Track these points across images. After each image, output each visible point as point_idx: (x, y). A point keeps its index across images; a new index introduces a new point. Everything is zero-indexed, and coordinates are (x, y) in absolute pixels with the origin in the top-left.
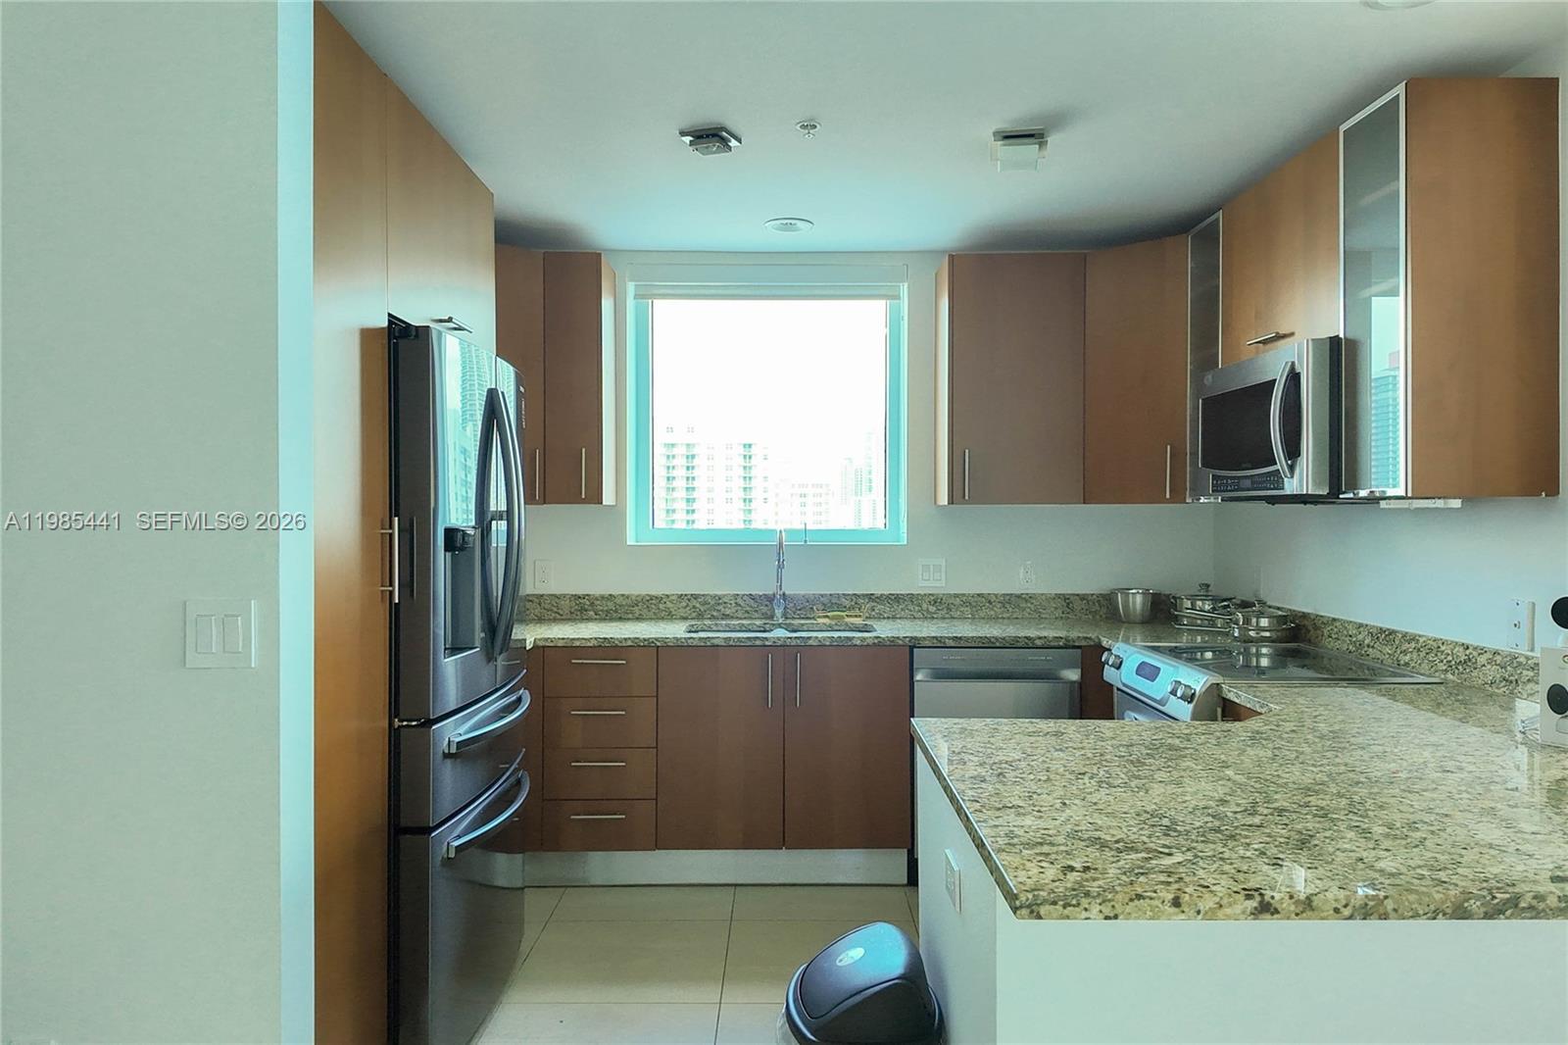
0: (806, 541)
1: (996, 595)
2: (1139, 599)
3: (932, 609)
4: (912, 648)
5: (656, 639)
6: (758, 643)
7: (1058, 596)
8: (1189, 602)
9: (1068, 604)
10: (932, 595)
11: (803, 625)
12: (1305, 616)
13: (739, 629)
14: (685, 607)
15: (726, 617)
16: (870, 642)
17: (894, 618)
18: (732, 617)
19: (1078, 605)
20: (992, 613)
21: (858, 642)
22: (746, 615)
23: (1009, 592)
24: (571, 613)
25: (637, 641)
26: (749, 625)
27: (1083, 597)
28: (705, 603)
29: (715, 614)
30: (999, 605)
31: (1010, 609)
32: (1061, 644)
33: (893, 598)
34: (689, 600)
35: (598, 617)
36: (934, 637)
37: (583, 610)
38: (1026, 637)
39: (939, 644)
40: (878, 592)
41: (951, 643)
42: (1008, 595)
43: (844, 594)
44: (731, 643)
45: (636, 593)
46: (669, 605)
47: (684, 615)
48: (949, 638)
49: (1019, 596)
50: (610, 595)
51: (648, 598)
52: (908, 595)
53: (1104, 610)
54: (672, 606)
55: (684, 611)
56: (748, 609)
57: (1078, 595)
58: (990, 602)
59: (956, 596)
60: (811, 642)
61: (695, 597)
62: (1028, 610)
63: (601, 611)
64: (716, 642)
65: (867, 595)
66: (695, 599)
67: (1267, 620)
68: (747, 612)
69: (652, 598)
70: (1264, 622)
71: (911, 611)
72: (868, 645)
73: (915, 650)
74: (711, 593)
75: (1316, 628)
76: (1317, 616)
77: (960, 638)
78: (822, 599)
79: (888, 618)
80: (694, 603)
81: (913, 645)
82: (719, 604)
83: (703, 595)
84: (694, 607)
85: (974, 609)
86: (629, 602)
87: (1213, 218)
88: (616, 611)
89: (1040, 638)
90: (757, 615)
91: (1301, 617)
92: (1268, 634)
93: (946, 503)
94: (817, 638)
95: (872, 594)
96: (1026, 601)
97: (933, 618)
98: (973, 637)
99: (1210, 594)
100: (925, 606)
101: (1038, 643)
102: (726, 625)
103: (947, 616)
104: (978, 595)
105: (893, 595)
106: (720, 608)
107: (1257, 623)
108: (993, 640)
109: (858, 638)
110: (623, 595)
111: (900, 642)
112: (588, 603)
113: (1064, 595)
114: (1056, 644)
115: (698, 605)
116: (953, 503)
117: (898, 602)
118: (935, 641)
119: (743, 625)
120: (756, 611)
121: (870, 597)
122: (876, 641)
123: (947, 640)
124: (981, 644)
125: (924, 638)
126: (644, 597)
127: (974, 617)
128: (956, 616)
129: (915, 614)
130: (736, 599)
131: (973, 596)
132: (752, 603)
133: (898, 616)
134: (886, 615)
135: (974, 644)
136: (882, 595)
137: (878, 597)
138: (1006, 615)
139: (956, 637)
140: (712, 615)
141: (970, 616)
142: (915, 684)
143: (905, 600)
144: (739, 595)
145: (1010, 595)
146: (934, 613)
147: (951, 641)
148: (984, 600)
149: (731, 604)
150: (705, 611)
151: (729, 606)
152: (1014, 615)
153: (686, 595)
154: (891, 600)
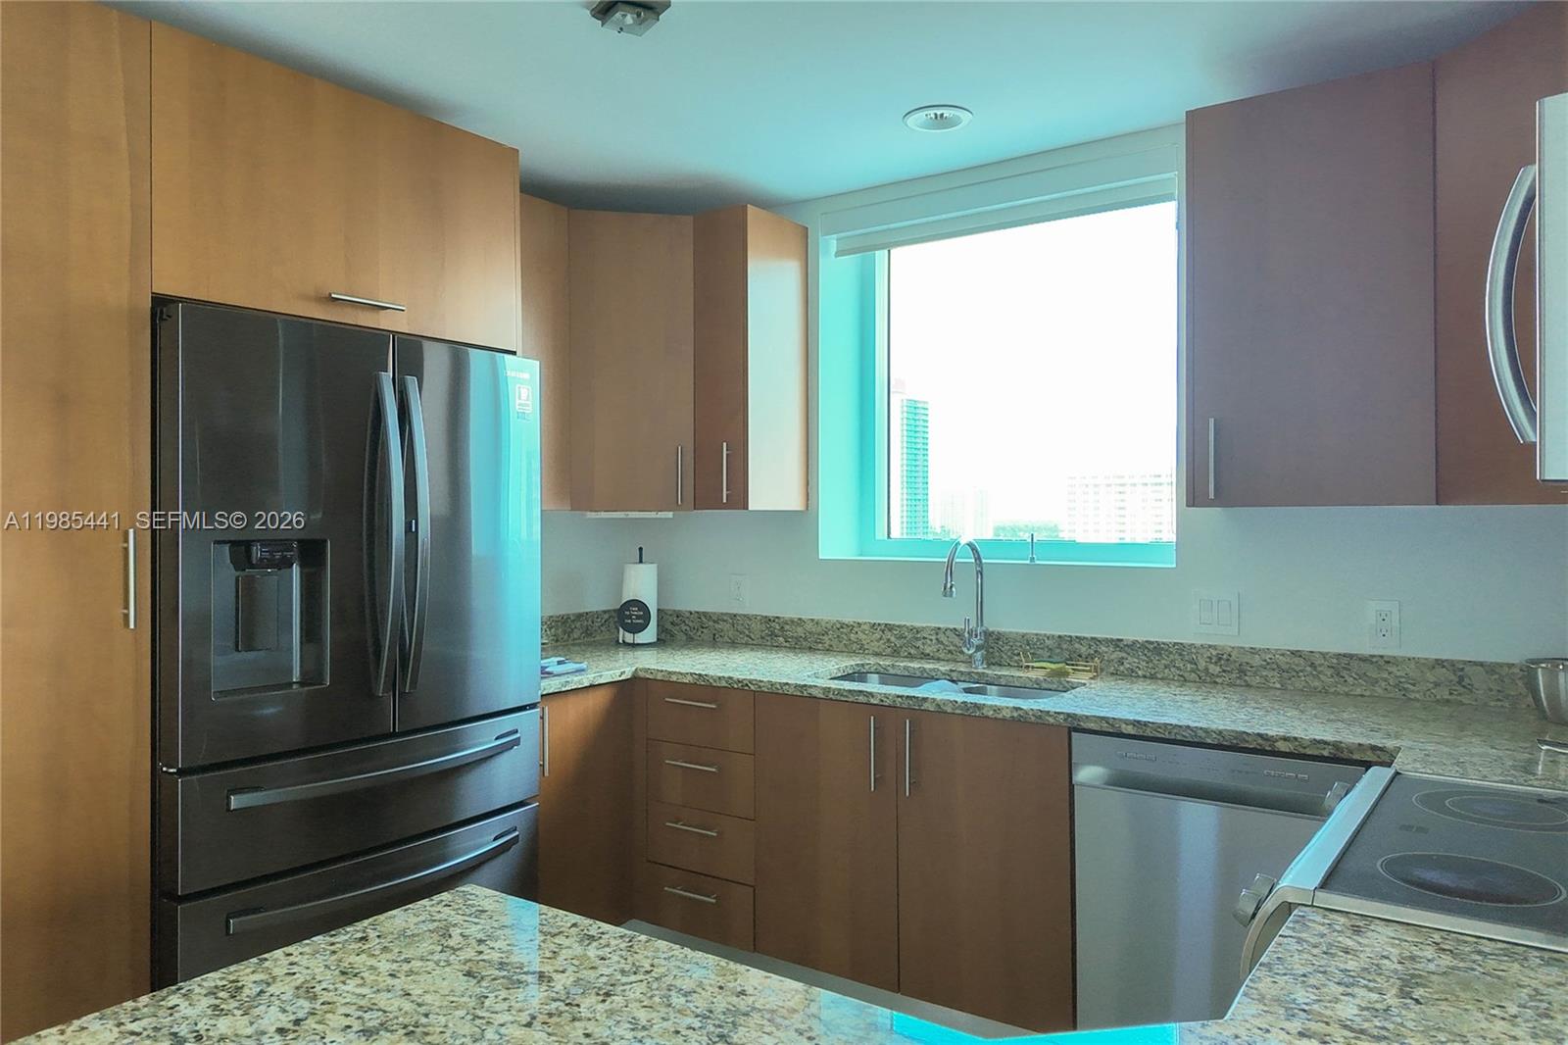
0: (1032, 559)
1: (1324, 655)
3: (1215, 669)
4: (1068, 732)
5: (750, 681)
7: (1442, 663)
9: (1461, 679)
10: (1215, 647)
11: (1000, 677)
13: (918, 674)
14: (878, 641)
15: (925, 656)
16: (1007, 714)
17: (1153, 677)
18: (932, 658)
21: (990, 714)
22: (949, 656)
24: (762, 638)
25: (730, 681)
26: (931, 670)
28: (902, 637)
29: (912, 651)
30: (1329, 672)
31: (1351, 681)
32: (1326, 753)
33: (1152, 647)
34: (883, 631)
35: (787, 644)
36: (1103, 718)
37: (773, 635)
38: (1259, 735)
39: (1111, 730)
40: (1129, 636)
41: (1130, 730)
42: (1344, 655)
43: (1077, 637)
45: (826, 618)
46: (861, 636)
48: (1127, 722)
49: (1363, 659)
50: (800, 619)
51: (838, 626)
52: (1175, 644)
54: (864, 637)
56: (952, 648)
58: (1312, 665)
59: (1253, 651)
60: (926, 706)
61: (890, 628)
62: (1383, 684)
63: (792, 637)
64: (815, 692)
65: (1112, 640)
66: (890, 630)
68: (950, 651)
69: (843, 625)
71: (1179, 668)
72: (1004, 720)
73: (1074, 734)
74: (908, 624)
77: (1146, 724)
79: (1145, 677)
80: (888, 635)
81: (1069, 729)
82: (917, 639)
83: (898, 626)
84: (888, 640)
85: (1286, 675)
86: (819, 629)
88: (805, 639)
89: (1285, 739)
94: (934, 700)
95: (1119, 640)
96: (1379, 668)
97: (1215, 684)
98: (1166, 725)
100: (1202, 664)
101: (1282, 746)
102: (905, 668)
103: (1238, 682)
104: (1290, 652)
105: (1151, 643)
106: (919, 644)
108: (1200, 733)
109: (991, 706)
110: (812, 620)
111: (1051, 720)
112: (778, 627)
113: (1455, 663)
114: (1316, 753)
115: (893, 639)
116: (1196, 505)
117: (1160, 654)
118: (1104, 724)
119: (924, 669)
121: (1117, 643)
122: (1015, 714)
123: (1124, 726)
124: (1179, 737)
125: (1087, 717)
126: (834, 624)
127: (1284, 688)
128: (1254, 684)
129: (1186, 675)
130: (937, 634)
131: (1283, 655)
132: (956, 640)
133: (1159, 676)
134: (1140, 673)
135: (1167, 736)
136: (1134, 642)
137: (1127, 645)
138: (1342, 689)
139: (1138, 722)
140: (910, 654)
141: (1278, 686)
142: (1075, 787)
143: (1171, 653)
144: (939, 629)
145: (1351, 656)
146: (1218, 676)
147: (1130, 727)
148: (1302, 661)
149: (931, 640)
150: (901, 647)
151: (929, 642)
152: (1359, 691)
153: (879, 624)
154: (1149, 650)
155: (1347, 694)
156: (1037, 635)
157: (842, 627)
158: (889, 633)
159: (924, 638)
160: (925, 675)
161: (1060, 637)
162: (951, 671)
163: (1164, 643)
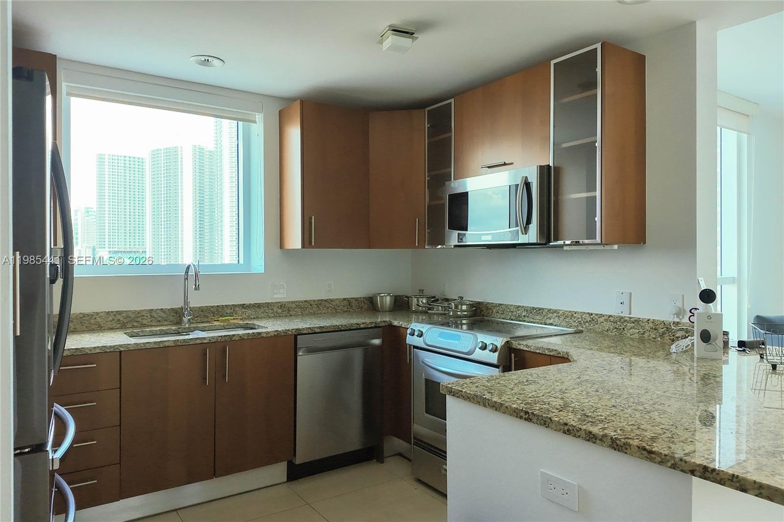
1: (314, 301)
2: (388, 298)
3: (280, 311)
4: (296, 336)
5: (120, 346)
6: (198, 341)
7: (345, 299)
8: (416, 299)
9: (349, 303)
10: (280, 302)
11: (205, 327)
12: (479, 303)
14: (111, 321)
15: (145, 326)
19: (354, 303)
20: (312, 311)
21: (265, 335)
22: (159, 323)
23: (321, 299)
25: (104, 348)
27: (356, 299)
28: (128, 317)
29: (135, 324)
30: (315, 306)
31: (322, 309)
32: (373, 326)
33: (257, 306)
34: (115, 315)
38: (356, 324)
39: (312, 332)
40: (247, 302)
41: (318, 330)
42: (320, 300)
44: (179, 344)
46: (98, 319)
47: (111, 327)
48: (317, 328)
49: (325, 301)
52: (266, 303)
53: (366, 306)
54: (102, 320)
55: (111, 323)
56: (160, 319)
57: (354, 298)
58: (311, 305)
59: (293, 302)
62: (330, 308)
64: (167, 344)
65: (241, 305)
66: (120, 314)
67: (465, 306)
70: (464, 307)
71: (267, 313)
72: (271, 337)
73: (298, 336)
74: (132, 309)
75: (487, 309)
76: (488, 303)
77: (323, 327)
78: (212, 309)
79: (254, 318)
80: (119, 317)
81: (296, 335)
82: (138, 317)
83: (126, 311)
84: (119, 320)
85: (303, 310)
87: (449, 101)
89: (363, 323)
90: (166, 323)
91: (477, 304)
92: (466, 313)
93: (301, 248)
94: (238, 334)
95: (244, 304)
96: (329, 303)
97: (280, 316)
98: (330, 326)
99: (425, 294)
100: (275, 310)
101: (362, 326)
102: (150, 331)
103: (288, 315)
104: (305, 301)
105: (257, 304)
106: (139, 319)
107: (462, 308)
108: (340, 327)
109: (265, 332)
111: (290, 333)
113: (347, 298)
114: (371, 326)
115: (122, 319)
116: (304, 248)
117: (260, 308)
118: (310, 330)
119: (162, 330)
120: (166, 320)
121: (243, 306)
122: (276, 333)
123: (316, 329)
124: (334, 330)
125: (303, 329)
126: (77, 315)
127: (302, 315)
128: (292, 314)
129: (269, 315)
130: (151, 313)
131: (302, 302)
132: (163, 315)
133: (260, 317)
134: (252, 317)
135: (330, 330)
136: (250, 304)
137: (247, 306)
138: (319, 312)
139: (321, 327)
140: (133, 325)
141: (300, 314)
142: (298, 357)
143: (264, 307)
144: (152, 310)
145: (322, 300)
146: (281, 314)
147: (318, 329)
148: (308, 304)
149: (147, 316)
150: (127, 323)
151: (146, 318)
152: (324, 312)
153: (112, 312)
154: (256, 307)
155: (321, 313)
156: (206, 306)
157: (84, 317)
158: (119, 316)
159: (142, 316)
160: (163, 333)
161: (218, 306)
162: (179, 328)
163: (262, 303)
